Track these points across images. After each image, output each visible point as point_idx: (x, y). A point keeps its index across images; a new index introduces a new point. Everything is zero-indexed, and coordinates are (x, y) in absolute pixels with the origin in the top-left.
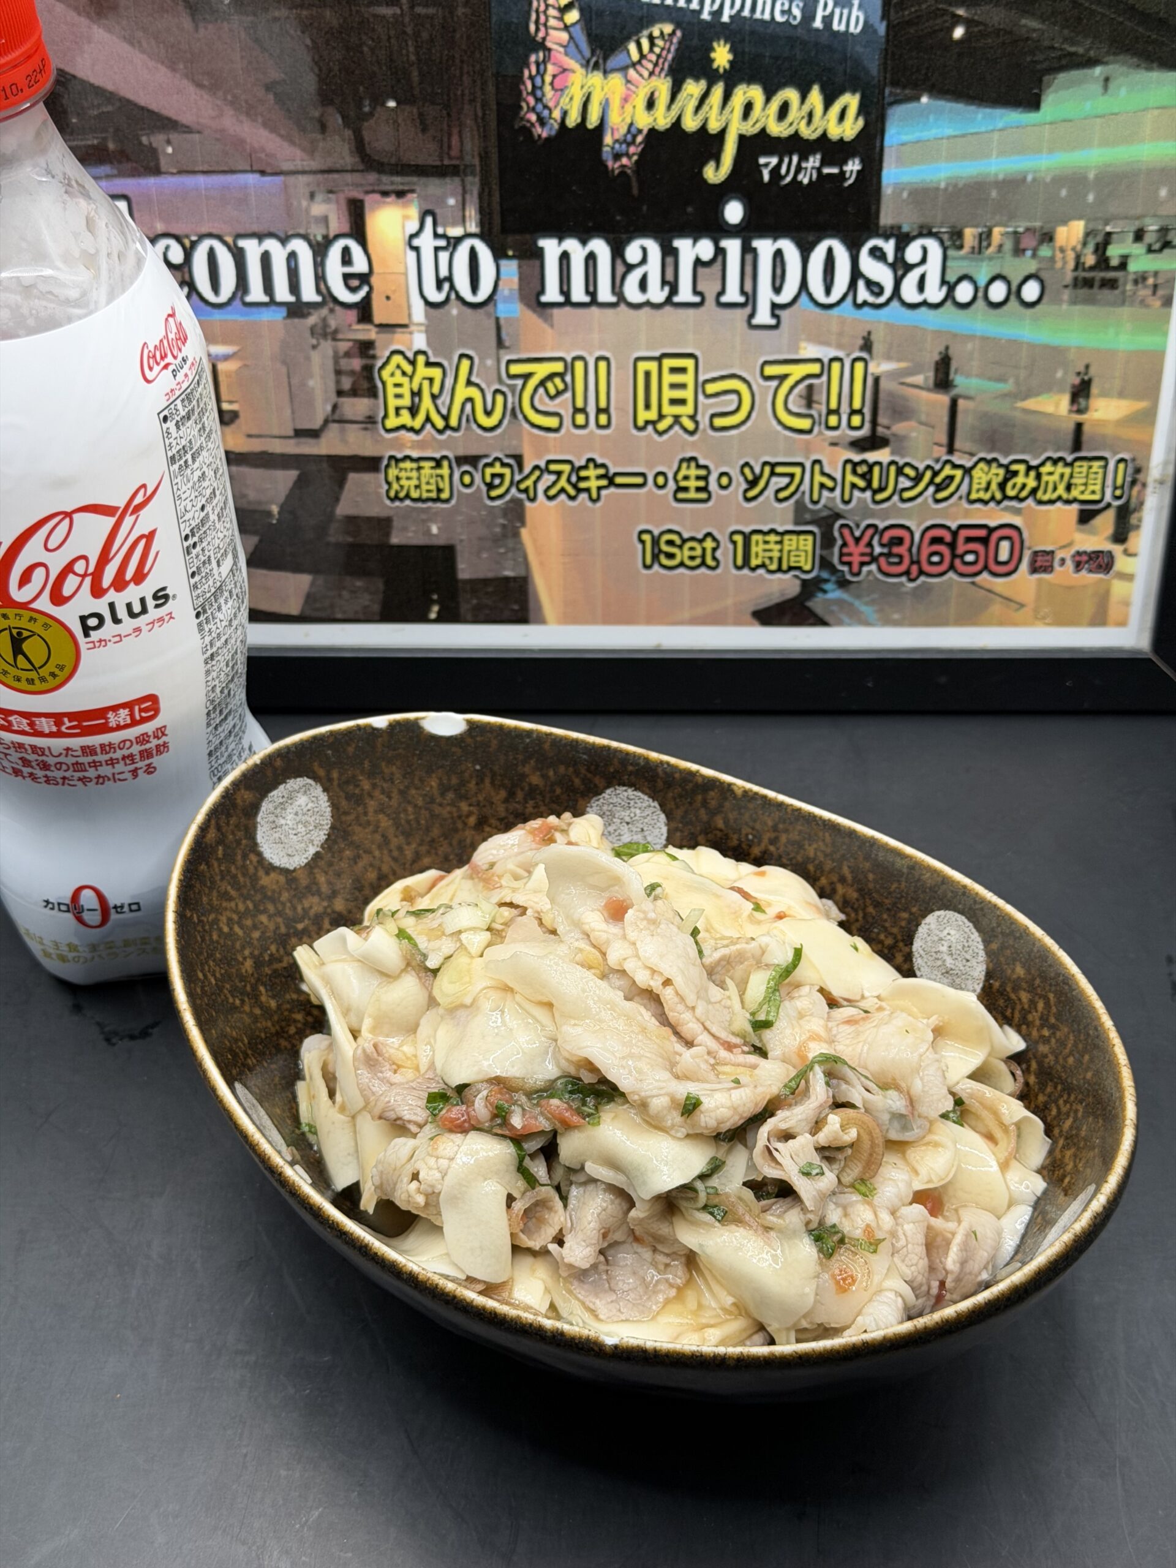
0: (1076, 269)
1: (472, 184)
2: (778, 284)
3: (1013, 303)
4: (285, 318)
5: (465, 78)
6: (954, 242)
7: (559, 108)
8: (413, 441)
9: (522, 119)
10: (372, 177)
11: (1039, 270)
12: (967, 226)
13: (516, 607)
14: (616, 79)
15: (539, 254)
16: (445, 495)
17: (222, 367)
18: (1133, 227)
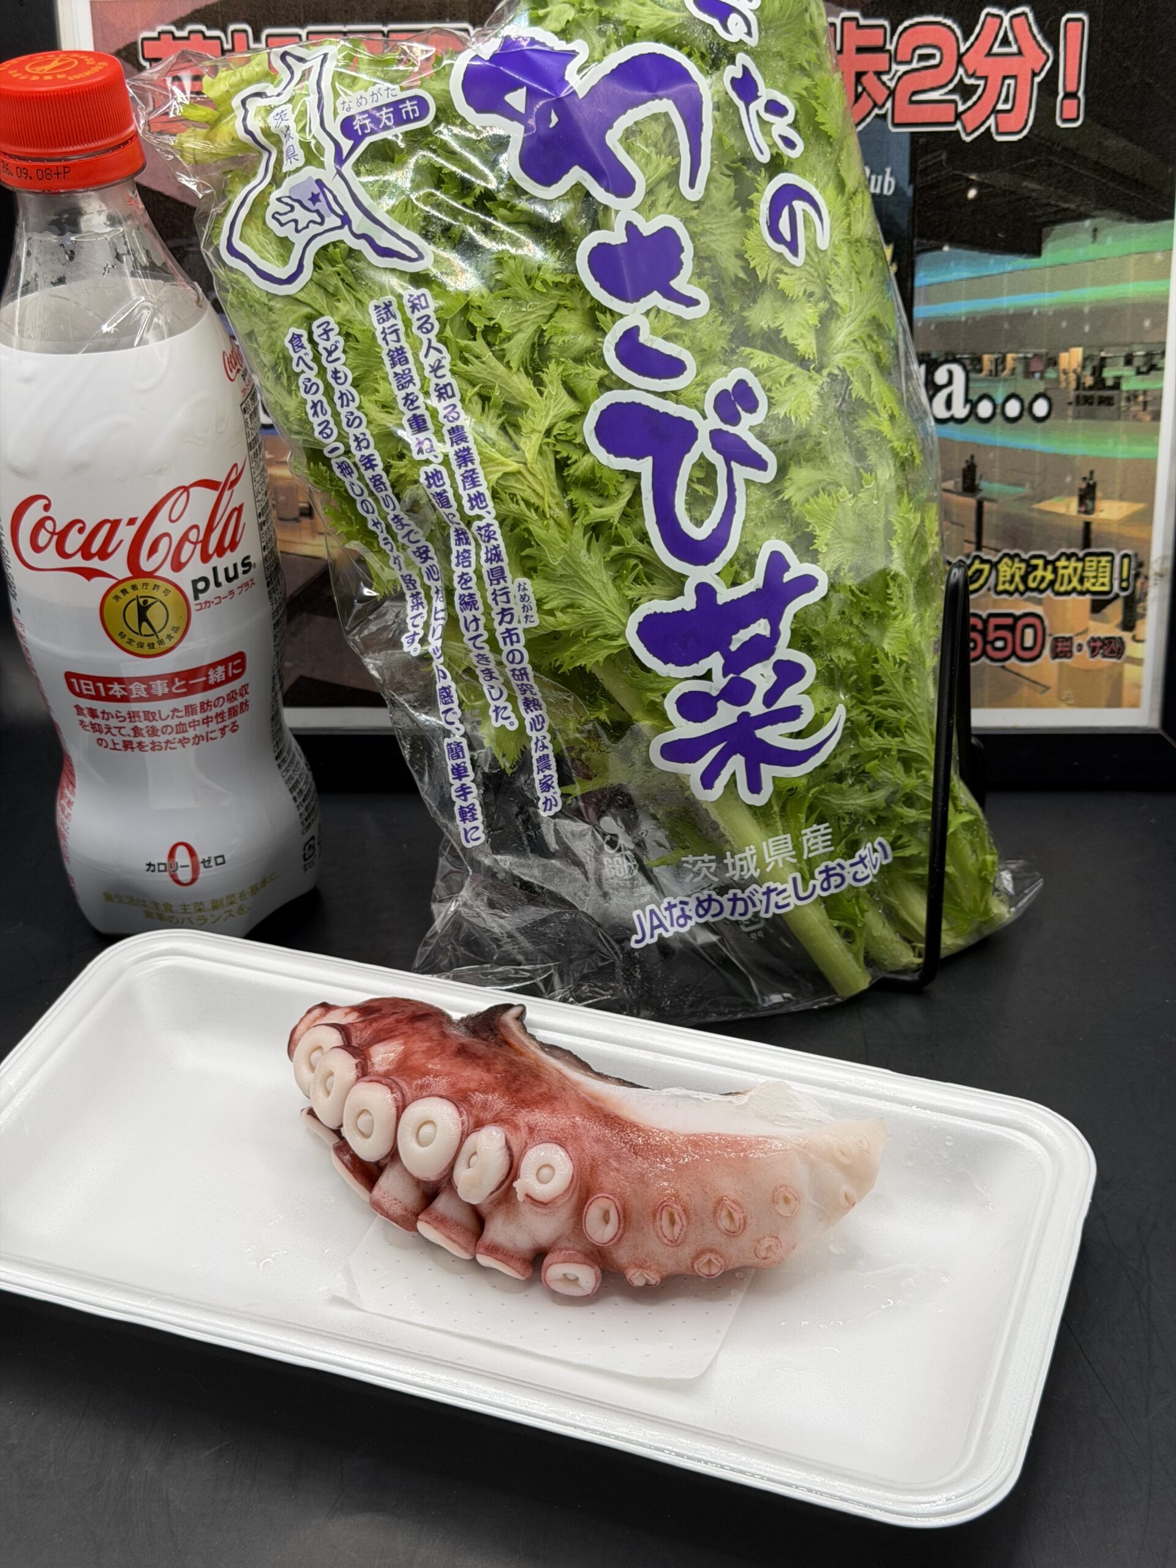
0: (1078, 388)
3: (1026, 418)
6: (974, 366)
12: (985, 353)
18: (1124, 352)
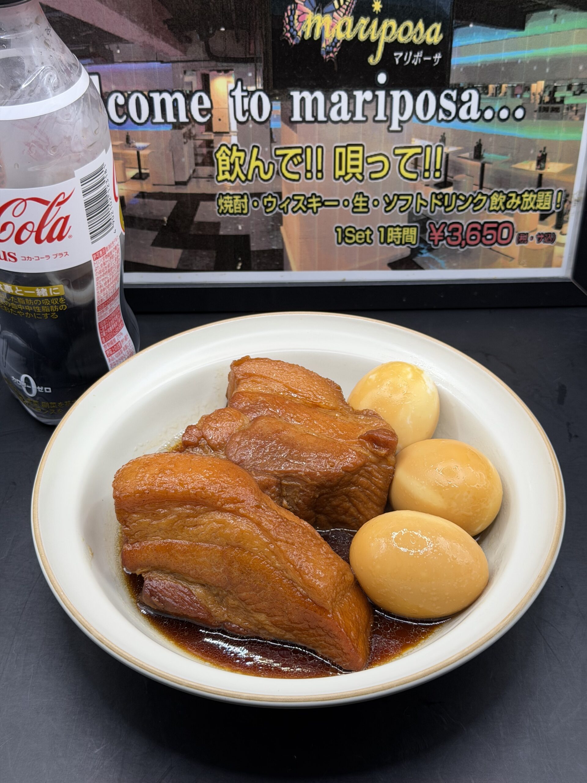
0: (540, 103)
1: (260, 66)
2: (402, 112)
3: (511, 119)
4: (171, 130)
5: (257, 17)
6: (484, 91)
7: (301, 31)
8: (231, 187)
9: (284, 36)
10: (213, 63)
11: (523, 104)
12: (490, 84)
13: (278, 263)
14: (328, 17)
15: (291, 98)
16: (245, 211)
17: (141, 153)
18: (567, 83)
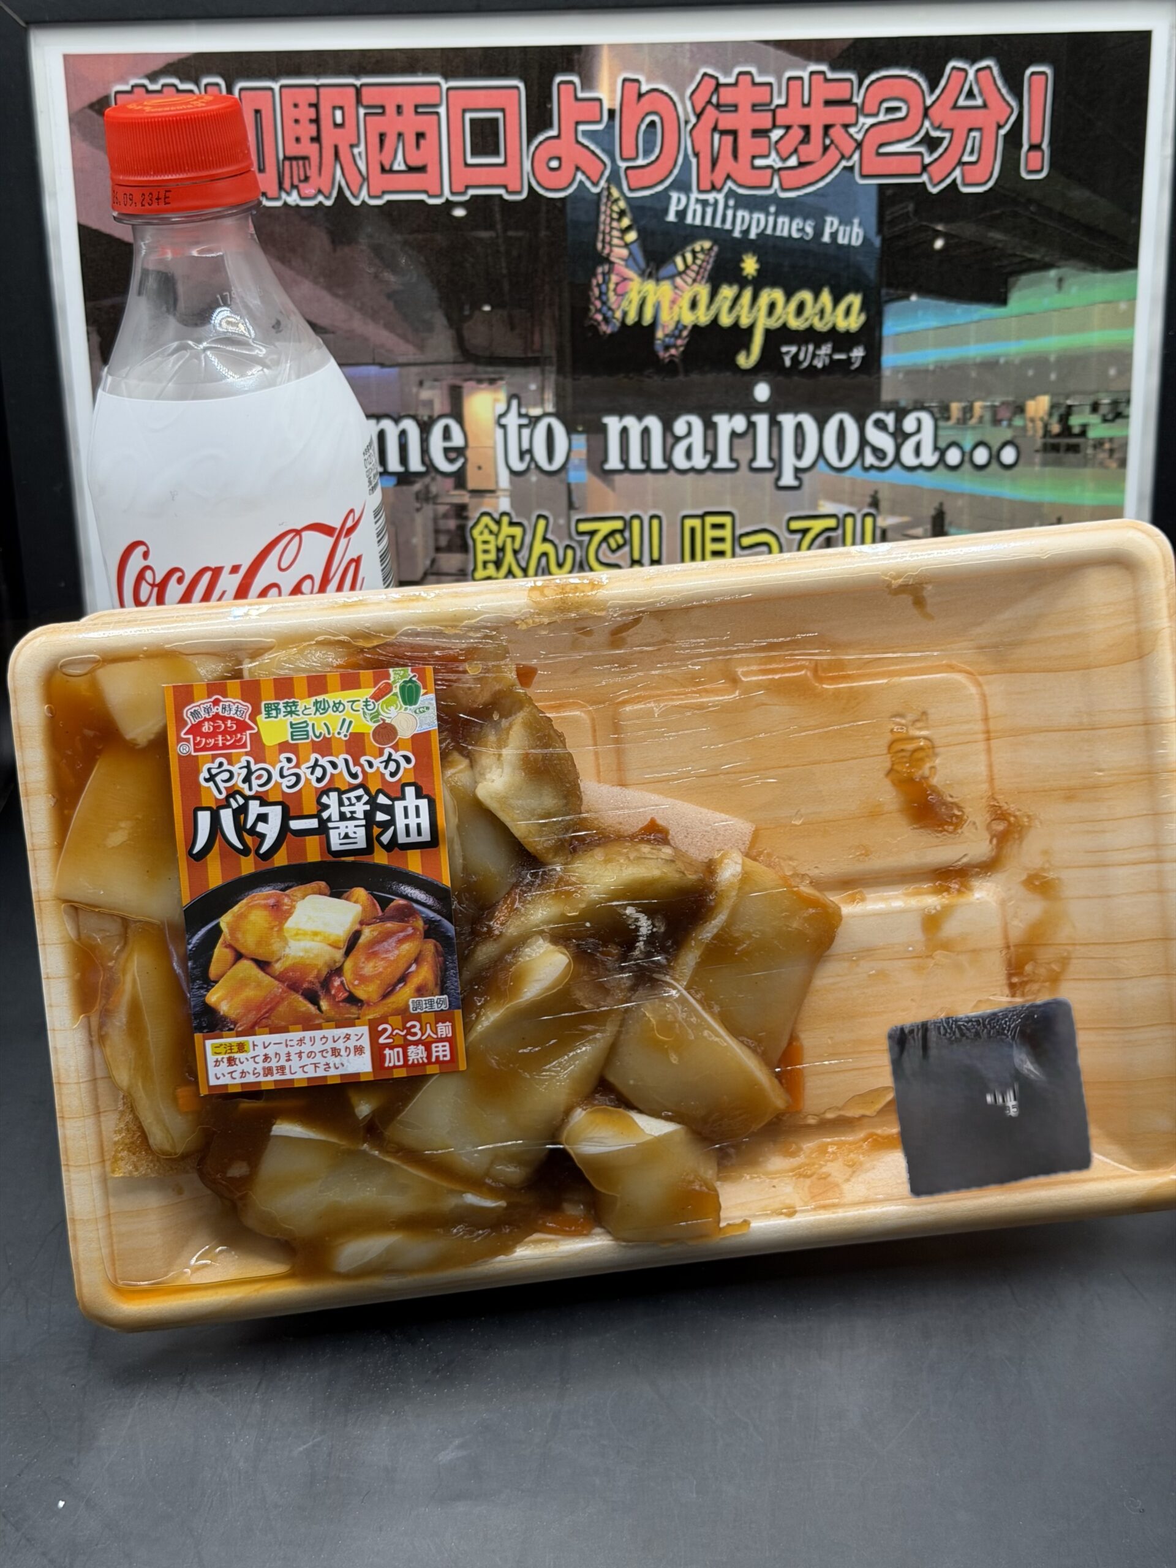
0: (1045, 436)
1: (551, 373)
2: (799, 452)
3: (994, 466)
4: (396, 486)
5: (547, 288)
7: (620, 310)
9: (592, 319)
10: (470, 367)
11: (1015, 437)
14: (666, 287)
15: (603, 429)
18: (1089, 400)
